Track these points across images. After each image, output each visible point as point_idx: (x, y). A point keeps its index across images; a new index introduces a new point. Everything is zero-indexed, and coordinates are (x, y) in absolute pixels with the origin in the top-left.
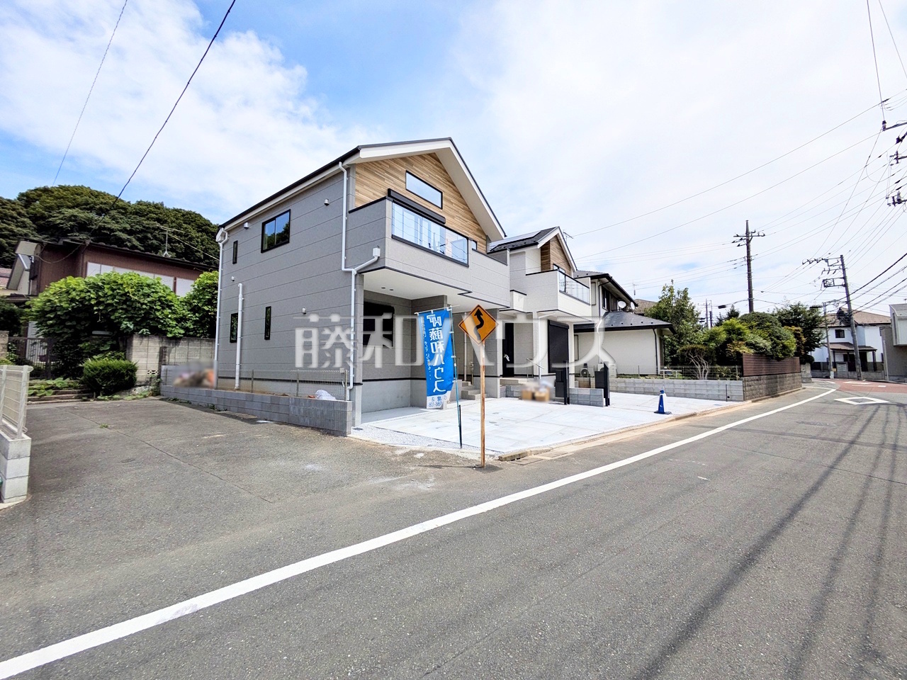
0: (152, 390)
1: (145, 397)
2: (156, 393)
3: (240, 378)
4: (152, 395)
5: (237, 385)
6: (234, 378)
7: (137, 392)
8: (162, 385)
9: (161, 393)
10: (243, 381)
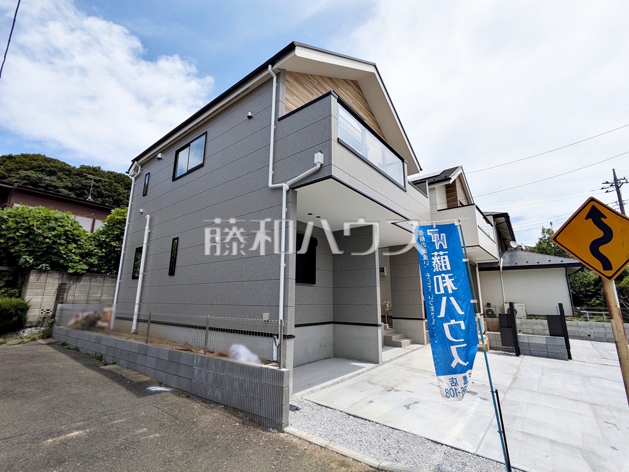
0: (43, 332)
1: (34, 340)
2: (47, 335)
3: (138, 321)
4: (42, 338)
5: (134, 328)
6: (132, 320)
7: (25, 335)
8: (55, 327)
9: (53, 335)
10: (141, 324)
